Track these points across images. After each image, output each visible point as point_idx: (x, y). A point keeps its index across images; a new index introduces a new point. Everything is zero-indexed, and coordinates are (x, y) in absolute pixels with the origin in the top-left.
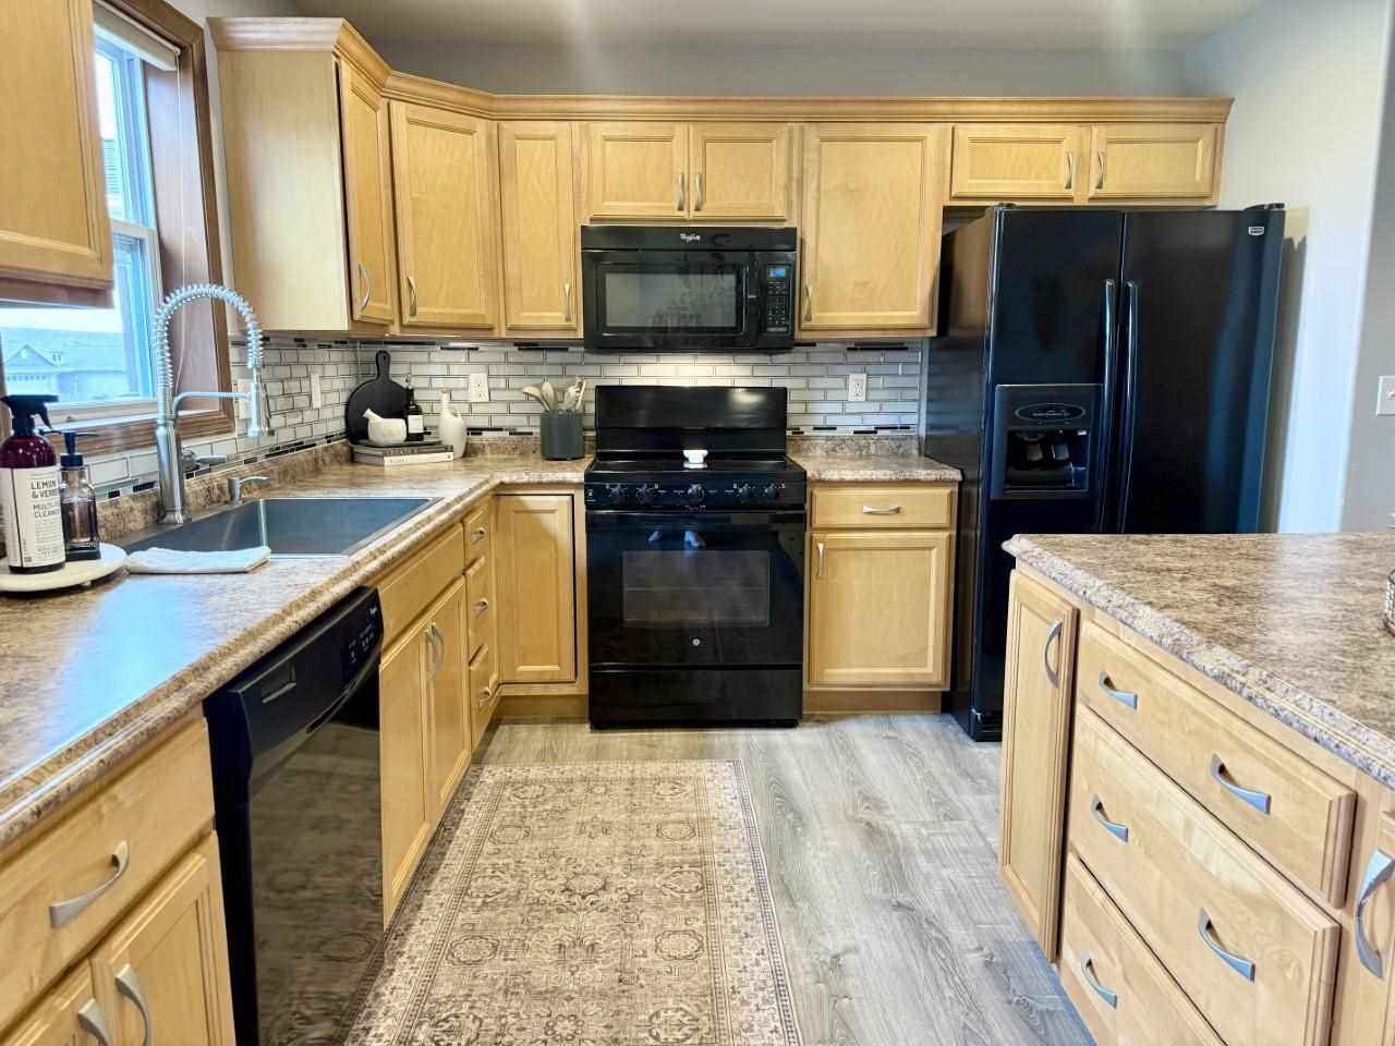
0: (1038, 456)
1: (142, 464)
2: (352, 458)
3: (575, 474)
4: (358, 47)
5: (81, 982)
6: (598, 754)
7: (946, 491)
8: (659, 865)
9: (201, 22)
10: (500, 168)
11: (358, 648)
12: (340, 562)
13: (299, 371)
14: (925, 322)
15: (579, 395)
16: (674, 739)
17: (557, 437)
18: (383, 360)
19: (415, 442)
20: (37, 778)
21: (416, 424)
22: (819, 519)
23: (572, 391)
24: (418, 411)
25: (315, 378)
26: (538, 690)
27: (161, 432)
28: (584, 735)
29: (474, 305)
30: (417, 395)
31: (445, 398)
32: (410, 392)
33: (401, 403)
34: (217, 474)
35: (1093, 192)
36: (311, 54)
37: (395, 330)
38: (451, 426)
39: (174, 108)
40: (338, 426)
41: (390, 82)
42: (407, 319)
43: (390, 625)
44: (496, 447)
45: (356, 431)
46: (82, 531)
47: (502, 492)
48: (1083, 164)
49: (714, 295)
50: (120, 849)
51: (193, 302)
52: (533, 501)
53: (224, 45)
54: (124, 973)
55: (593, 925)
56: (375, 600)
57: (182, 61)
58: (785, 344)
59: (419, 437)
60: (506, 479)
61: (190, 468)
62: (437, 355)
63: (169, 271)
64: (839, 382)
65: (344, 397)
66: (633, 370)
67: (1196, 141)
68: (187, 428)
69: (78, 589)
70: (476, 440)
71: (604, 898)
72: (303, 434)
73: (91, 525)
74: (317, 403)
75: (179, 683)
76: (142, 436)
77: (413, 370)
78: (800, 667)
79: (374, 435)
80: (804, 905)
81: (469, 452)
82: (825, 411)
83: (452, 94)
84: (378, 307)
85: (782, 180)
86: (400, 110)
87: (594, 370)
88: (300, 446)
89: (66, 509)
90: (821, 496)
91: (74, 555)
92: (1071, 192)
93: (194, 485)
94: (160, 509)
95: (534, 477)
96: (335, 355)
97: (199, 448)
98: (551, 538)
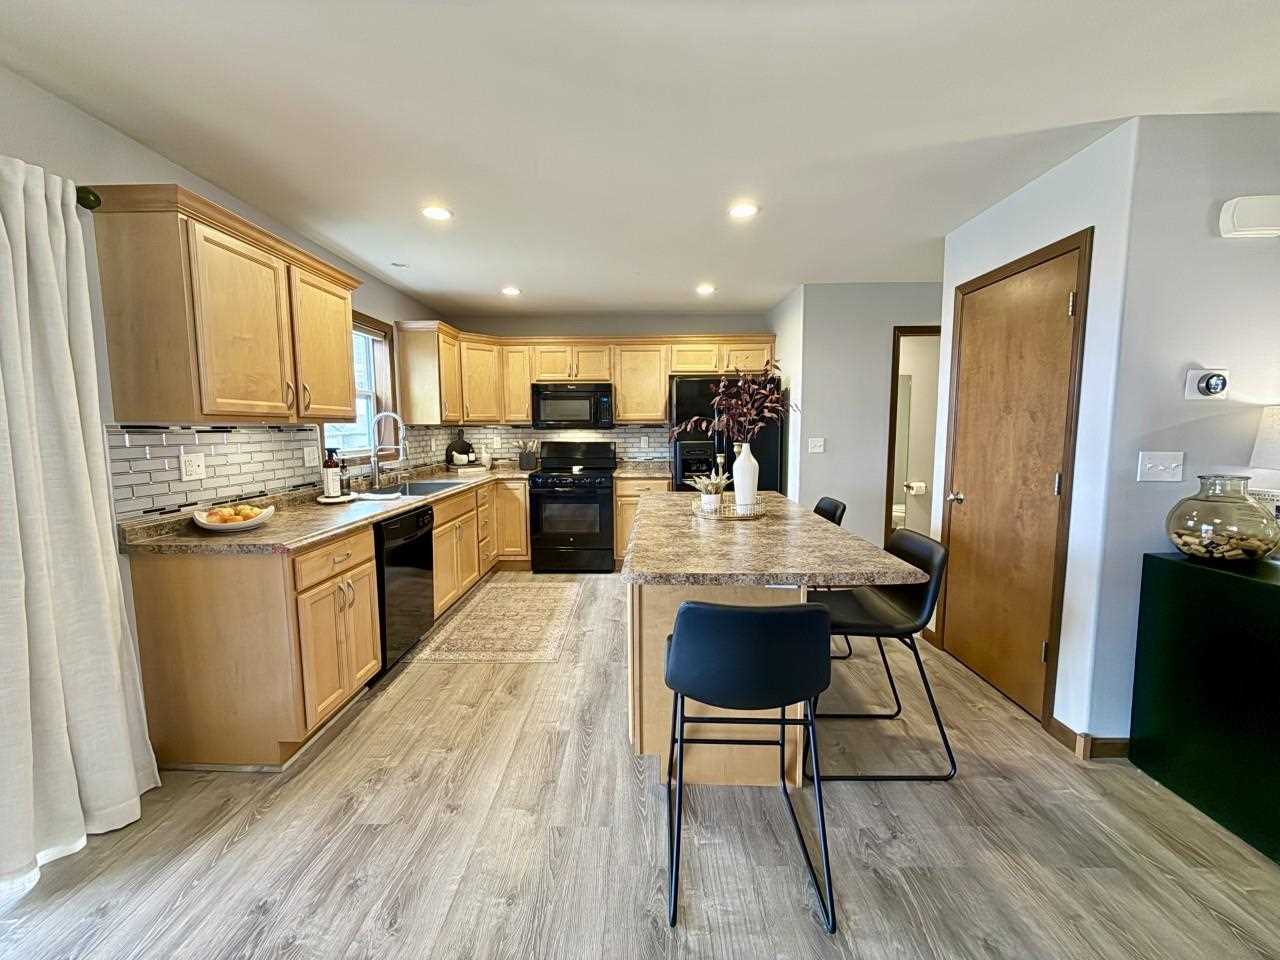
0: (694, 468)
1: (366, 469)
2: (448, 470)
3: (526, 476)
4: (446, 327)
5: (339, 578)
6: (533, 580)
7: (666, 482)
8: (538, 610)
9: (392, 323)
10: (503, 362)
11: (423, 521)
12: (423, 497)
13: (426, 438)
14: (663, 417)
15: (533, 445)
16: (563, 576)
17: (525, 461)
18: (461, 433)
19: (471, 464)
20: (333, 530)
21: (472, 457)
22: (619, 492)
23: (531, 444)
24: (473, 452)
25: (433, 441)
26: (512, 558)
27: (372, 459)
28: (530, 575)
29: (493, 413)
30: (474, 446)
31: (483, 447)
32: (470, 445)
33: (466, 449)
34: (392, 474)
35: (725, 369)
36: (429, 332)
37: (461, 423)
38: (485, 457)
39: (382, 351)
40: (444, 458)
41: (461, 335)
42: (466, 419)
43: (437, 520)
44: (503, 466)
45: (449, 460)
46: (346, 487)
47: (498, 481)
48: (720, 359)
49: (582, 408)
50: (349, 552)
51: (386, 417)
52: (510, 485)
53: (400, 329)
54: (350, 581)
55: (507, 623)
56: (431, 509)
57: (385, 337)
58: (610, 426)
59: (473, 462)
60: (500, 476)
61: (381, 471)
62: (483, 431)
63: (379, 407)
64: (638, 440)
65: (445, 447)
66: (555, 436)
67: (763, 350)
68: (381, 458)
69: (344, 503)
70: (496, 463)
71: (515, 618)
72: (427, 461)
73: (348, 486)
74: (433, 449)
75: (367, 519)
76: (366, 460)
77: (472, 437)
78: (613, 550)
79: (455, 462)
80: (582, 621)
81: (493, 467)
82: (633, 452)
83: (484, 338)
84: (452, 416)
85: (608, 366)
86: (464, 345)
87: (541, 436)
88: (426, 465)
89: (342, 481)
90: (619, 483)
91: (343, 494)
92: (716, 369)
93: (383, 477)
94: (372, 484)
95: (510, 477)
96: (442, 432)
97: (386, 465)
98: (517, 499)
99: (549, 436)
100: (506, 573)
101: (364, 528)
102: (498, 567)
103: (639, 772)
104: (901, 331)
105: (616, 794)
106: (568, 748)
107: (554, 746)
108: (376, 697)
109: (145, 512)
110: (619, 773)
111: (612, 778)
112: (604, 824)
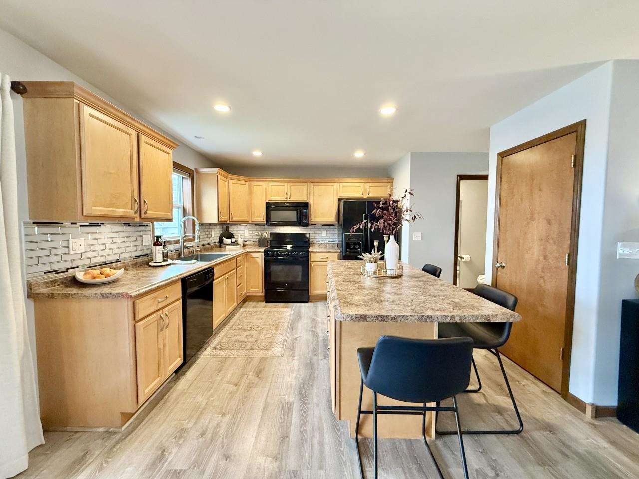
0: (352, 247)
1: (177, 247)
2: (220, 247)
3: (262, 250)
4: (222, 172)
5: (161, 312)
6: (265, 307)
7: (337, 254)
8: (269, 325)
9: (193, 169)
10: (251, 191)
11: (208, 277)
12: (208, 263)
13: (210, 230)
14: (335, 220)
15: (266, 234)
16: (282, 305)
17: (261, 242)
18: (228, 227)
19: (233, 244)
20: (158, 284)
21: (233, 240)
22: (312, 260)
23: (265, 233)
24: (234, 237)
25: (213, 231)
26: (254, 295)
27: (180, 241)
28: (263, 304)
29: (245, 217)
30: (234, 234)
31: (239, 235)
32: (232, 234)
33: (230, 236)
34: (191, 249)
35: (367, 196)
36: (212, 174)
37: (228, 222)
38: (240, 241)
39: (187, 183)
40: (218, 240)
41: (229, 176)
42: (231, 220)
43: (216, 275)
44: (249, 245)
45: (221, 241)
46: (165, 256)
47: (247, 253)
48: (365, 190)
49: (292, 215)
50: (167, 296)
51: (189, 218)
52: (253, 256)
53: (197, 172)
54: (167, 313)
55: (254, 333)
56: (213, 269)
57: (189, 176)
58: (307, 225)
59: (234, 243)
60: (249, 251)
61: (185, 248)
62: (239, 226)
63: (185, 213)
64: (320, 232)
65: (219, 235)
66: (278, 229)
67: (387, 186)
68: (185, 241)
69: (164, 266)
70: (246, 243)
71: (257, 329)
72: (210, 242)
73: (167, 256)
74: (213, 236)
75: (178, 276)
76: (177, 242)
77: (233, 229)
78: (308, 290)
79: (224, 242)
80: (294, 331)
81: (244, 246)
82: (318, 238)
83: (241, 178)
84: (224, 218)
85: (306, 193)
86: (231, 181)
87: (270, 229)
88: (209, 244)
89: (163, 253)
90: (312, 254)
91: (164, 261)
92: (363, 196)
93: (186, 251)
94: (180, 255)
95: (254, 251)
96: (218, 226)
97: (188, 244)
98: (257, 263)
99: (274, 229)
100: (251, 303)
101: (177, 281)
102: (246, 299)
103: (337, 429)
104: (461, 177)
105: (326, 446)
106: (293, 412)
107: (285, 411)
108: (179, 379)
109: (45, 273)
110: (326, 431)
111: (322, 434)
112: (321, 467)
